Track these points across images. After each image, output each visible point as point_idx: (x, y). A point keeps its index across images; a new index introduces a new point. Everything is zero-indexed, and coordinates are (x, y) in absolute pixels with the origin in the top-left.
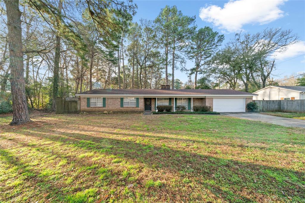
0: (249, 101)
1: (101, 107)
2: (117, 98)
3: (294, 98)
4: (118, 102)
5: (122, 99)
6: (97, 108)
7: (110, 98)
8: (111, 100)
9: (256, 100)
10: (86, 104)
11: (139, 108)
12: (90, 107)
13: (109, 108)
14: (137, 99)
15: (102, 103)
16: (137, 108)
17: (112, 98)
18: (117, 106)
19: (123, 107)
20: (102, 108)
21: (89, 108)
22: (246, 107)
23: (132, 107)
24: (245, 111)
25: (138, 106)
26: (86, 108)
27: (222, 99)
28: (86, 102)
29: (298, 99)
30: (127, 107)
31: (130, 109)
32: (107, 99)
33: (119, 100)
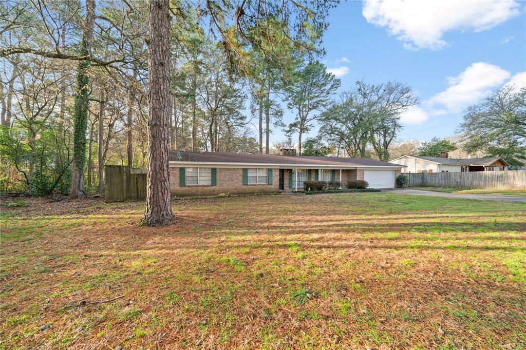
0: (398, 175)
1: (208, 186)
2: (237, 169)
3: (432, 170)
4: (238, 175)
5: (245, 171)
6: (199, 188)
7: (225, 168)
8: (227, 173)
9: (403, 172)
10: (178, 181)
11: (273, 187)
12: (185, 186)
13: (222, 187)
14: (270, 171)
15: (210, 178)
16: (269, 187)
17: (228, 169)
18: (236, 183)
19: (247, 185)
20: (209, 188)
21: (184, 188)
22: (396, 182)
23: (261, 185)
24: (394, 187)
25: (269, 182)
26: (178, 188)
27: (373, 171)
28: (178, 175)
29: (436, 172)
30: (255, 185)
31: (258, 188)
32: (218, 171)
33: (241, 172)
